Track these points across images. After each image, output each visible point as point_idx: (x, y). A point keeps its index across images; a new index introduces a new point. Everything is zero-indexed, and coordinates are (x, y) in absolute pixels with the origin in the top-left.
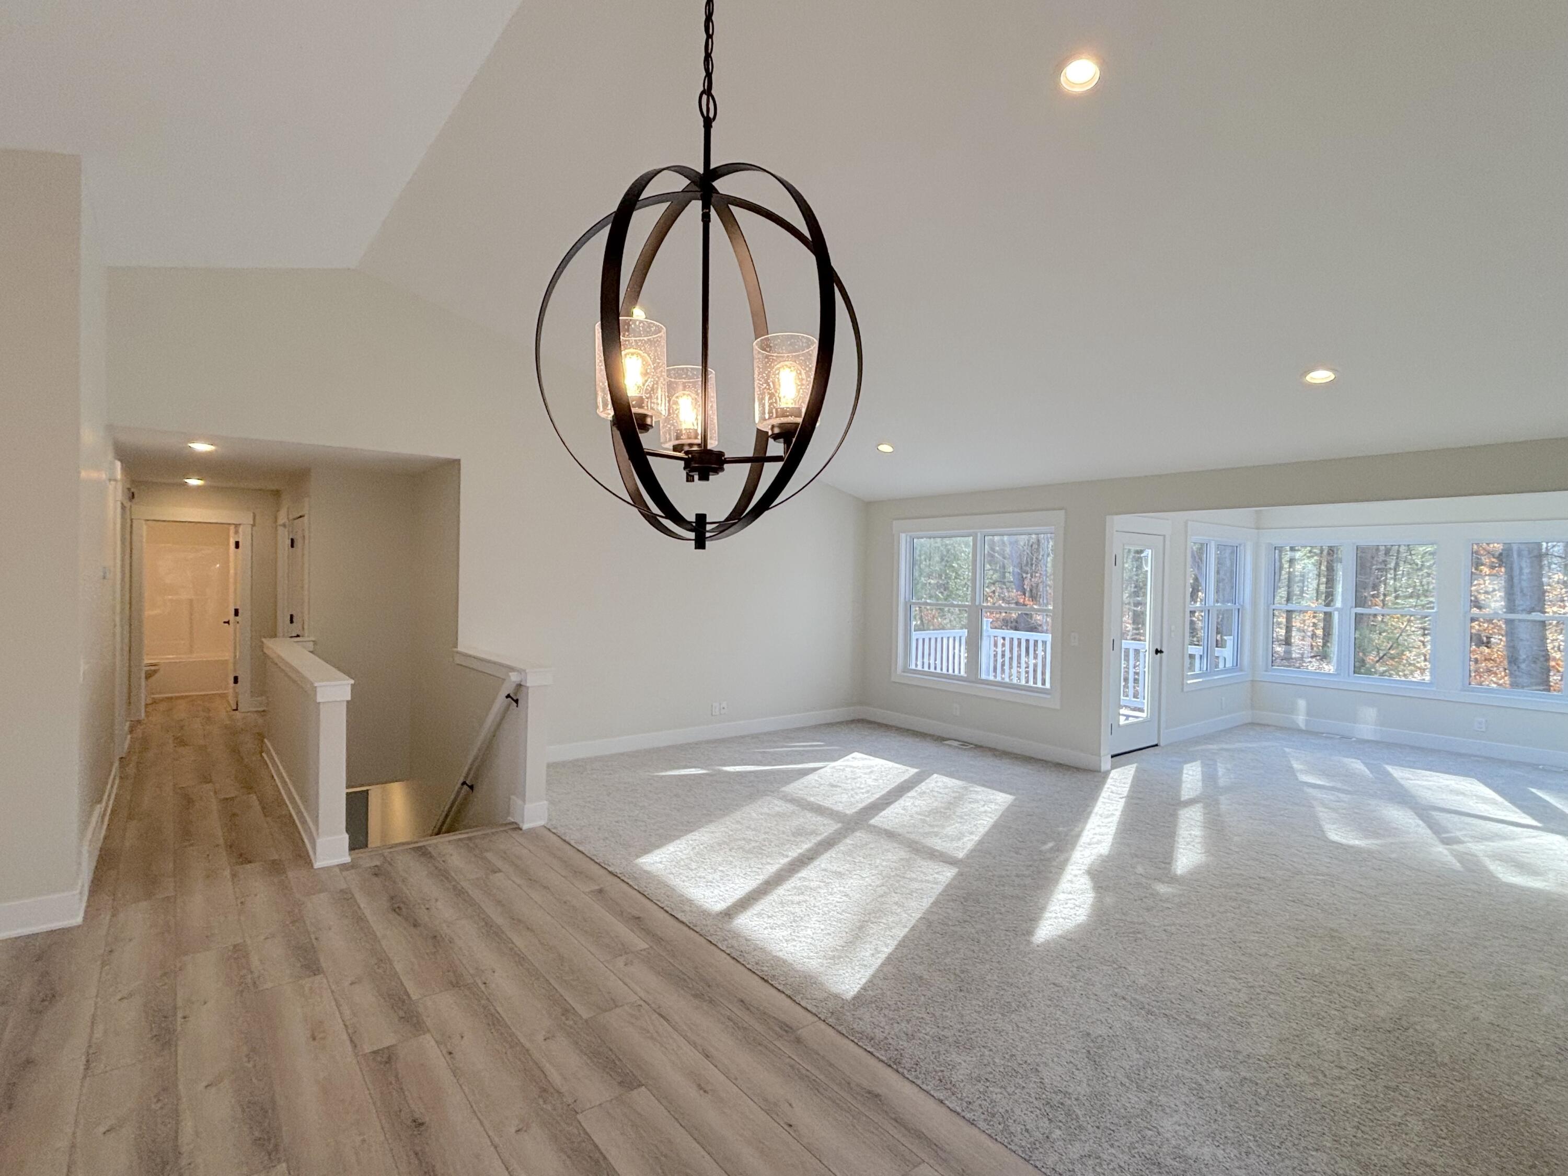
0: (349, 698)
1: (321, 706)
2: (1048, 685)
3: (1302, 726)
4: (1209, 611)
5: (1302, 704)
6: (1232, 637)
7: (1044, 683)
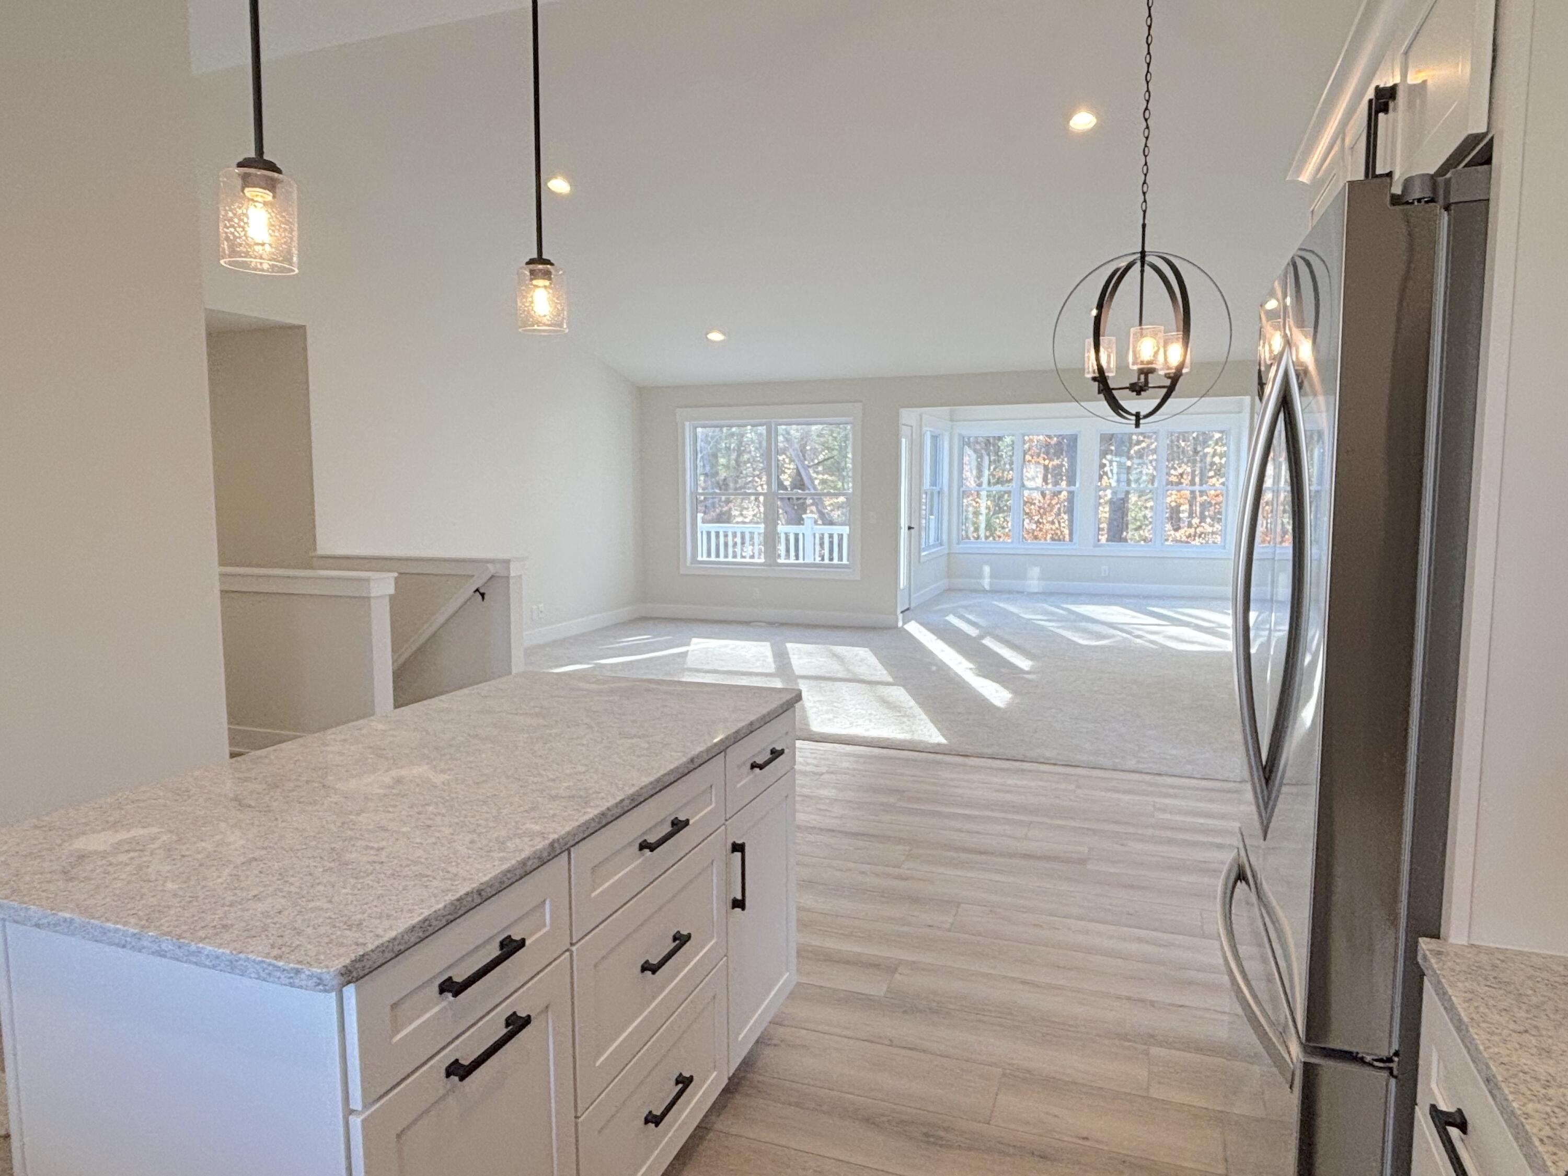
0: (392, 591)
1: (373, 601)
2: (845, 561)
3: (987, 587)
5: (987, 569)
7: (840, 558)
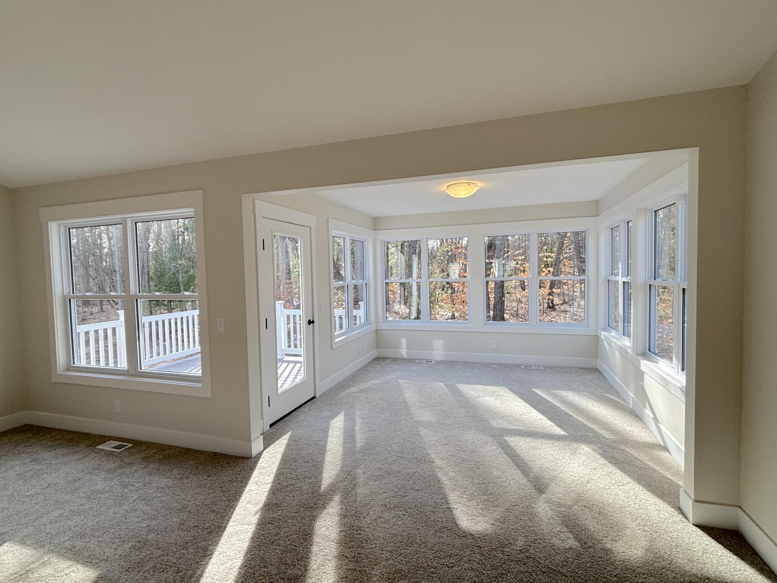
3: (405, 356)
4: (348, 286)
5: (404, 342)
6: (363, 302)
